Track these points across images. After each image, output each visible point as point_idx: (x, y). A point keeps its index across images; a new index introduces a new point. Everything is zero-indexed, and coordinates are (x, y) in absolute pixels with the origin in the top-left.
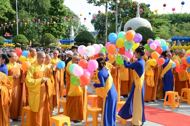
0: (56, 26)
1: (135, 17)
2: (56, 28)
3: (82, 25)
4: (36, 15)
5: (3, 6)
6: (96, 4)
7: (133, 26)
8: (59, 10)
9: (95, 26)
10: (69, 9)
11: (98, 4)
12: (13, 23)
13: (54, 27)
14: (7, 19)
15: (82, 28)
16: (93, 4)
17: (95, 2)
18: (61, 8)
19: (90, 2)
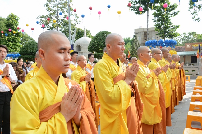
0: (11, 46)
1: (82, 37)
2: (11, 48)
6: (48, 29)
7: (82, 44)
10: (26, 34)
13: (9, 47)
16: (46, 28)
17: (48, 27)
18: (16, 30)
19: (43, 27)
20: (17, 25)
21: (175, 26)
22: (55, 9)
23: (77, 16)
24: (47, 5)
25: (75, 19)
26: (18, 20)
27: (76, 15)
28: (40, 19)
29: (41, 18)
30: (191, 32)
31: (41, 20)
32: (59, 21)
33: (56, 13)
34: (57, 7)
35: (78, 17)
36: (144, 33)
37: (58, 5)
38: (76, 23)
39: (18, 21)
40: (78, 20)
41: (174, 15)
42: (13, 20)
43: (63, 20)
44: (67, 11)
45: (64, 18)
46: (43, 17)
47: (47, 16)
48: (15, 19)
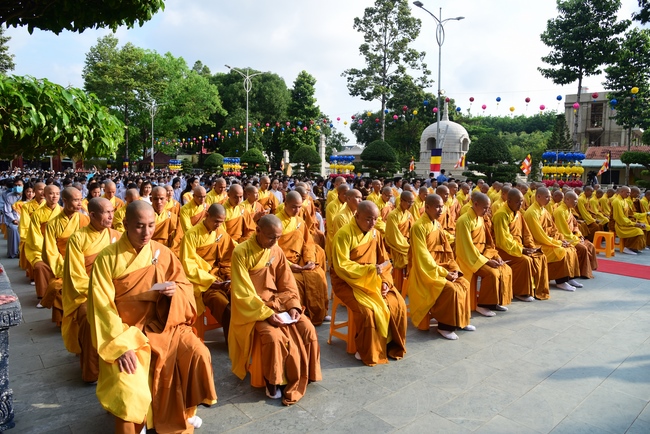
1: (441, 120)
2: (300, 138)
3: (337, 133)
4: (260, 116)
5: (209, 104)
6: (364, 98)
7: (438, 135)
8: (306, 107)
9: (357, 135)
11: (369, 97)
12: (239, 129)
13: (296, 136)
14: (214, 125)
15: (337, 139)
16: (360, 96)
17: (363, 95)
18: (310, 104)
19: (354, 93)
20: (312, 94)
22: (380, 53)
23: (428, 68)
24: (364, 49)
25: (423, 76)
26: (313, 84)
27: (425, 66)
28: (348, 76)
29: (350, 73)
31: (349, 79)
32: (388, 81)
33: (382, 63)
34: (385, 51)
35: (428, 73)
36: (590, 106)
37: (386, 45)
38: (425, 85)
39: (314, 87)
40: (429, 78)
42: (306, 84)
43: (396, 79)
44: (404, 59)
45: (397, 72)
46: (354, 72)
47: (364, 72)
48: (308, 82)
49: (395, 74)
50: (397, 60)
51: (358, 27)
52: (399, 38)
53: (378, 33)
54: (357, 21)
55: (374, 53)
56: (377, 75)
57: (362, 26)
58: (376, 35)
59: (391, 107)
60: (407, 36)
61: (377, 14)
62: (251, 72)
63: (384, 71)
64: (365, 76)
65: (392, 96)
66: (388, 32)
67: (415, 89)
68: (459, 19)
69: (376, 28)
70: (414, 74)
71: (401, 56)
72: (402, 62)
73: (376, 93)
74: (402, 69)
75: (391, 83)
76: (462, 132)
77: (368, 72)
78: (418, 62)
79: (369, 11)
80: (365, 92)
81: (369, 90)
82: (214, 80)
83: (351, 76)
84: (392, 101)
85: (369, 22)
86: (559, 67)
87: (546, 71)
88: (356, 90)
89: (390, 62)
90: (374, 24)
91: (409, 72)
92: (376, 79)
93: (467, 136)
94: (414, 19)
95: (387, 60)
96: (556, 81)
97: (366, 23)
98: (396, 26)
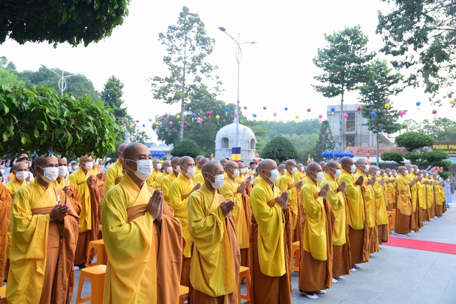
1: (231, 123)
3: (140, 131)
6: (166, 101)
7: (231, 136)
8: (115, 107)
11: (170, 101)
15: (141, 136)
16: (162, 100)
17: (165, 99)
18: (118, 105)
19: (157, 97)
20: (120, 96)
21: (398, 111)
22: (180, 64)
23: (220, 80)
24: (167, 60)
25: (216, 85)
26: (121, 87)
27: (218, 78)
28: (152, 82)
29: (154, 80)
30: (440, 119)
31: (153, 84)
32: (186, 88)
33: (182, 73)
34: (185, 63)
35: (221, 83)
37: (185, 58)
38: (217, 93)
39: (122, 90)
41: (395, 92)
42: (115, 87)
43: (193, 87)
44: (201, 71)
45: (194, 81)
46: (157, 79)
47: (167, 79)
48: (117, 85)
49: (193, 84)
50: (195, 71)
51: (161, 41)
52: (197, 53)
53: (179, 48)
54: (161, 35)
55: (175, 64)
56: (177, 83)
57: (167, 41)
58: (177, 49)
59: (188, 110)
60: (204, 52)
61: (178, 31)
62: (66, 74)
63: (183, 79)
64: (167, 83)
65: (189, 102)
66: (188, 47)
67: (210, 96)
68: (253, 43)
69: (178, 43)
70: (209, 84)
71: (198, 68)
72: (198, 73)
73: (177, 98)
74: (199, 79)
75: (189, 90)
76: (250, 133)
77: (170, 81)
78: (213, 73)
79: (172, 28)
80: (167, 97)
81: (171, 95)
82: (20, 76)
83: (155, 82)
84: (189, 106)
85: (172, 37)
86: (327, 84)
87: (317, 87)
88: (159, 94)
89: (189, 72)
90: (176, 39)
91: (205, 81)
92: (177, 86)
93: (254, 136)
94: (209, 39)
95: (186, 71)
96: (324, 95)
97: (170, 38)
98: (194, 43)
